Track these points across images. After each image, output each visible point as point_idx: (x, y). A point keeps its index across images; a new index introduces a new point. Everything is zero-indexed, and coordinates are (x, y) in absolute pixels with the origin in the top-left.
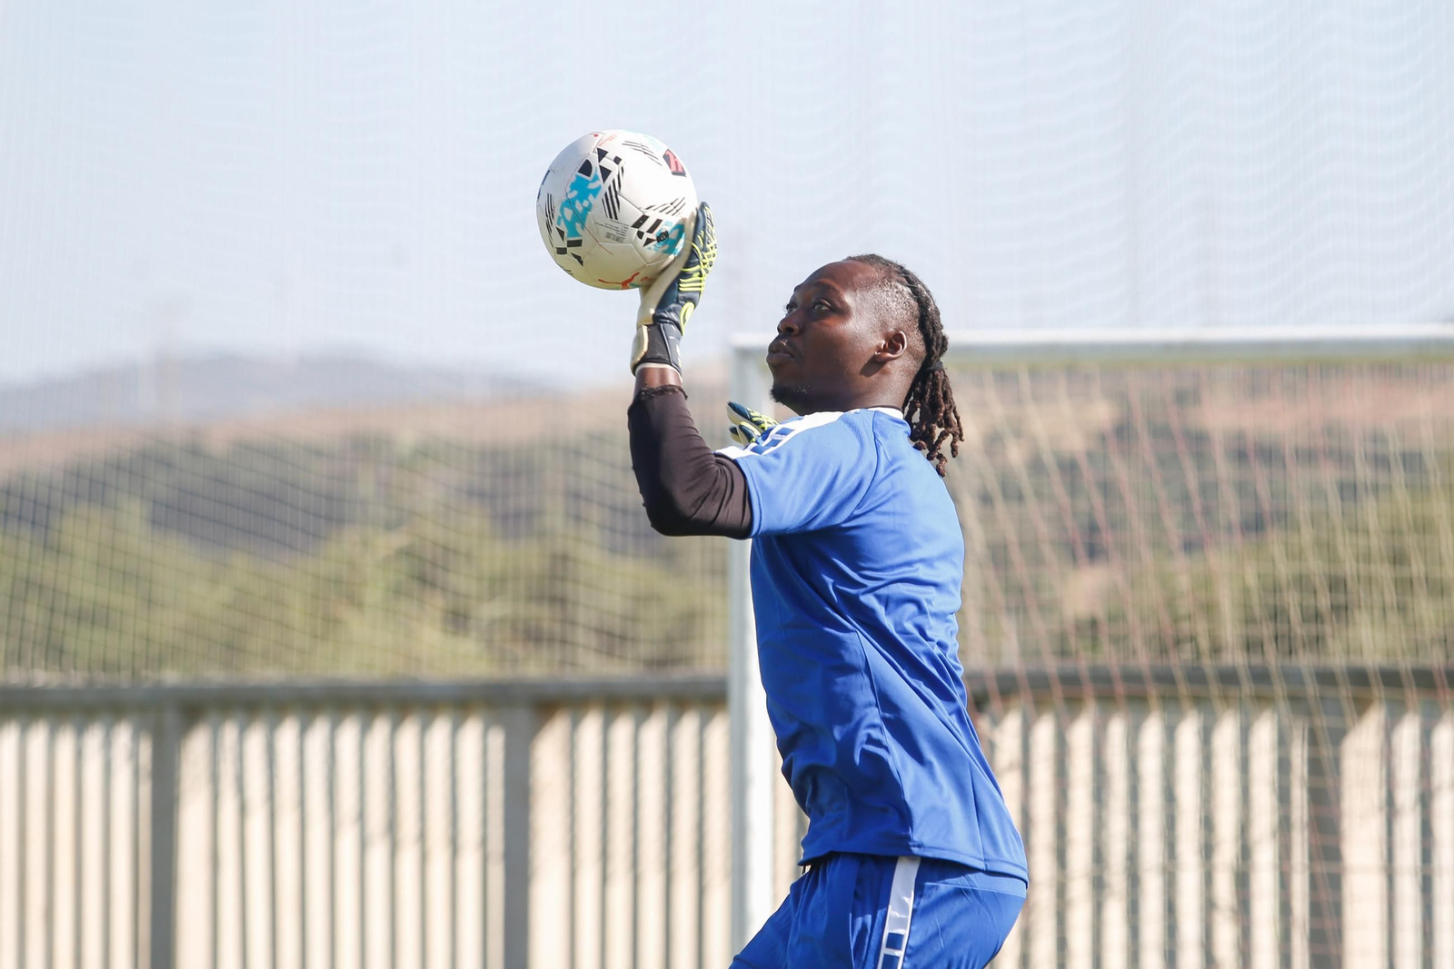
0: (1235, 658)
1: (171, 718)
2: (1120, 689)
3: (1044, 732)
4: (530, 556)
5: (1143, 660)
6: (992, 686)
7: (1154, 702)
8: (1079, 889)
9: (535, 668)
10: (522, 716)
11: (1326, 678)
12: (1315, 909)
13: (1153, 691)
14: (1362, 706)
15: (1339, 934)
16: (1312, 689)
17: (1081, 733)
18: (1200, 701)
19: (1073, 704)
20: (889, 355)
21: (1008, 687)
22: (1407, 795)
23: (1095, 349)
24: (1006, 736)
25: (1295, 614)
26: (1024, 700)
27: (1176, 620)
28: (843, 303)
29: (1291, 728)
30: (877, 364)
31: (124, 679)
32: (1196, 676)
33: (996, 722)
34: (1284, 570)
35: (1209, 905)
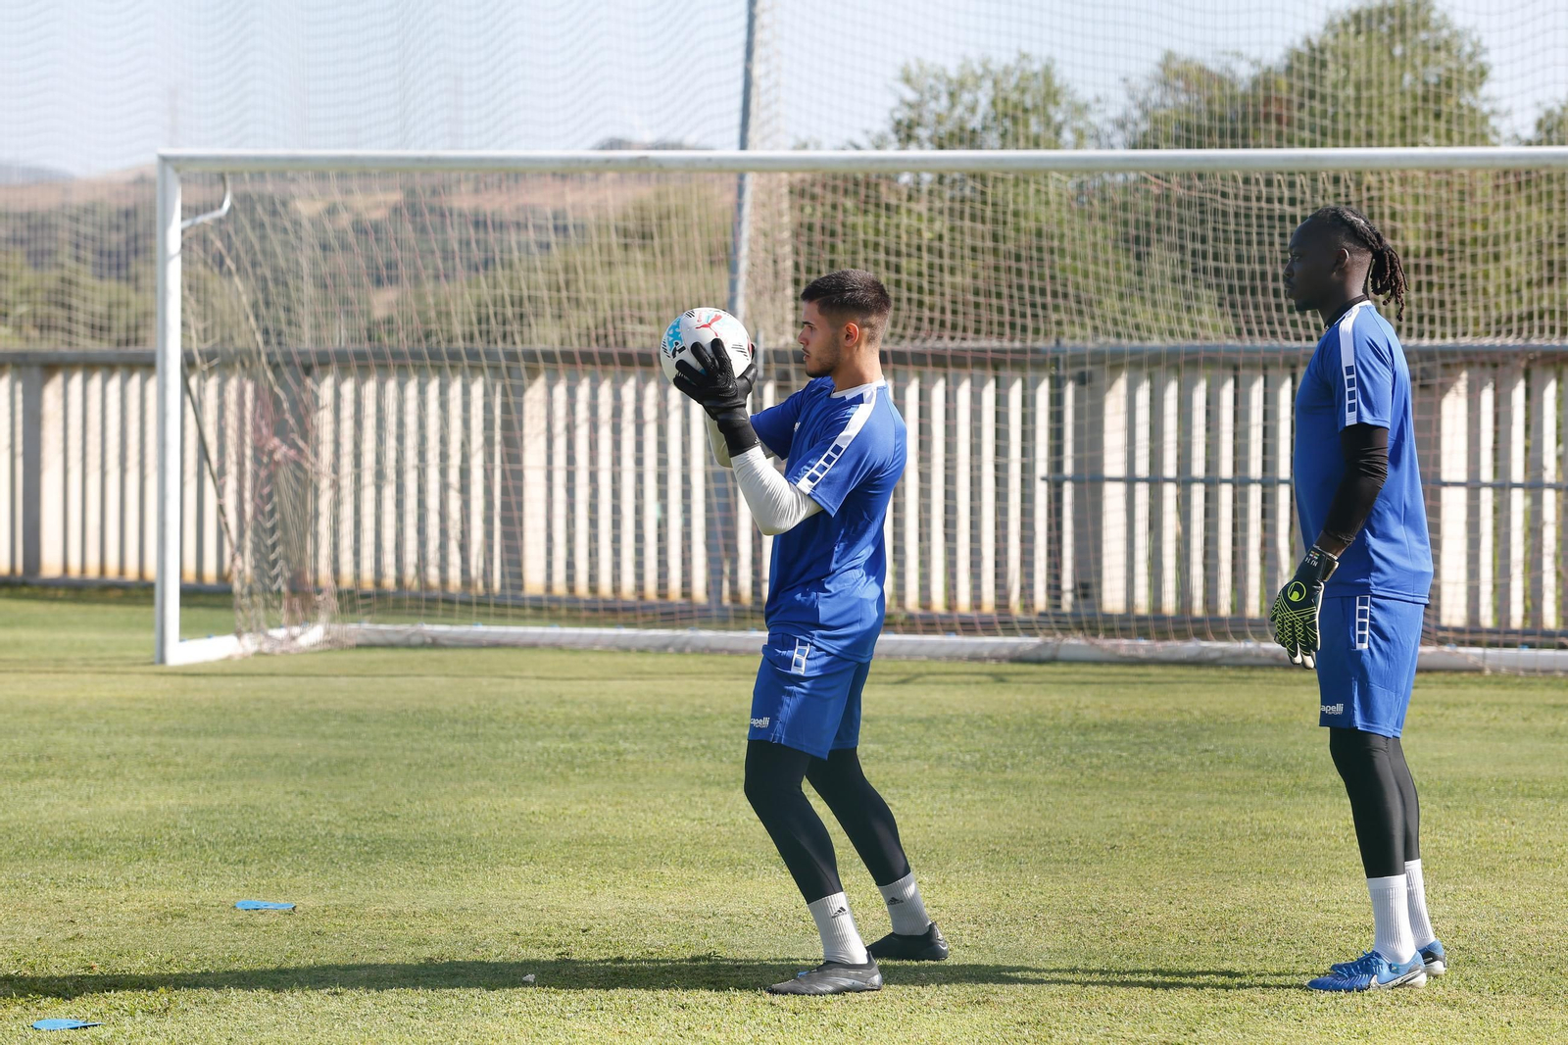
0: (460, 344)
2: (391, 362)
3: (348, 388)
4: (51, 279)
5: (405, 346)
6: (314, 359)
7: (412, 371)
9: (50, 345)
10: (35, 372)
11: (512, 356)
12: (505, 491)
13: (410, 362)
14: (533, 374)
15: (520, 506)
16: (503, 363)
17: (370, 387)
18: (439, 370)
19: (364, 370)
21: (323, 361)
22: (560, 426)
23: (376, 160)
24: (325, 389)
25: (494, 319)
26: (335, 368)
27: (426, 323)
29: (493, 386)
32: (435, 355)
33: (318, 383)
34: (488, 296)
35: (444, 487)
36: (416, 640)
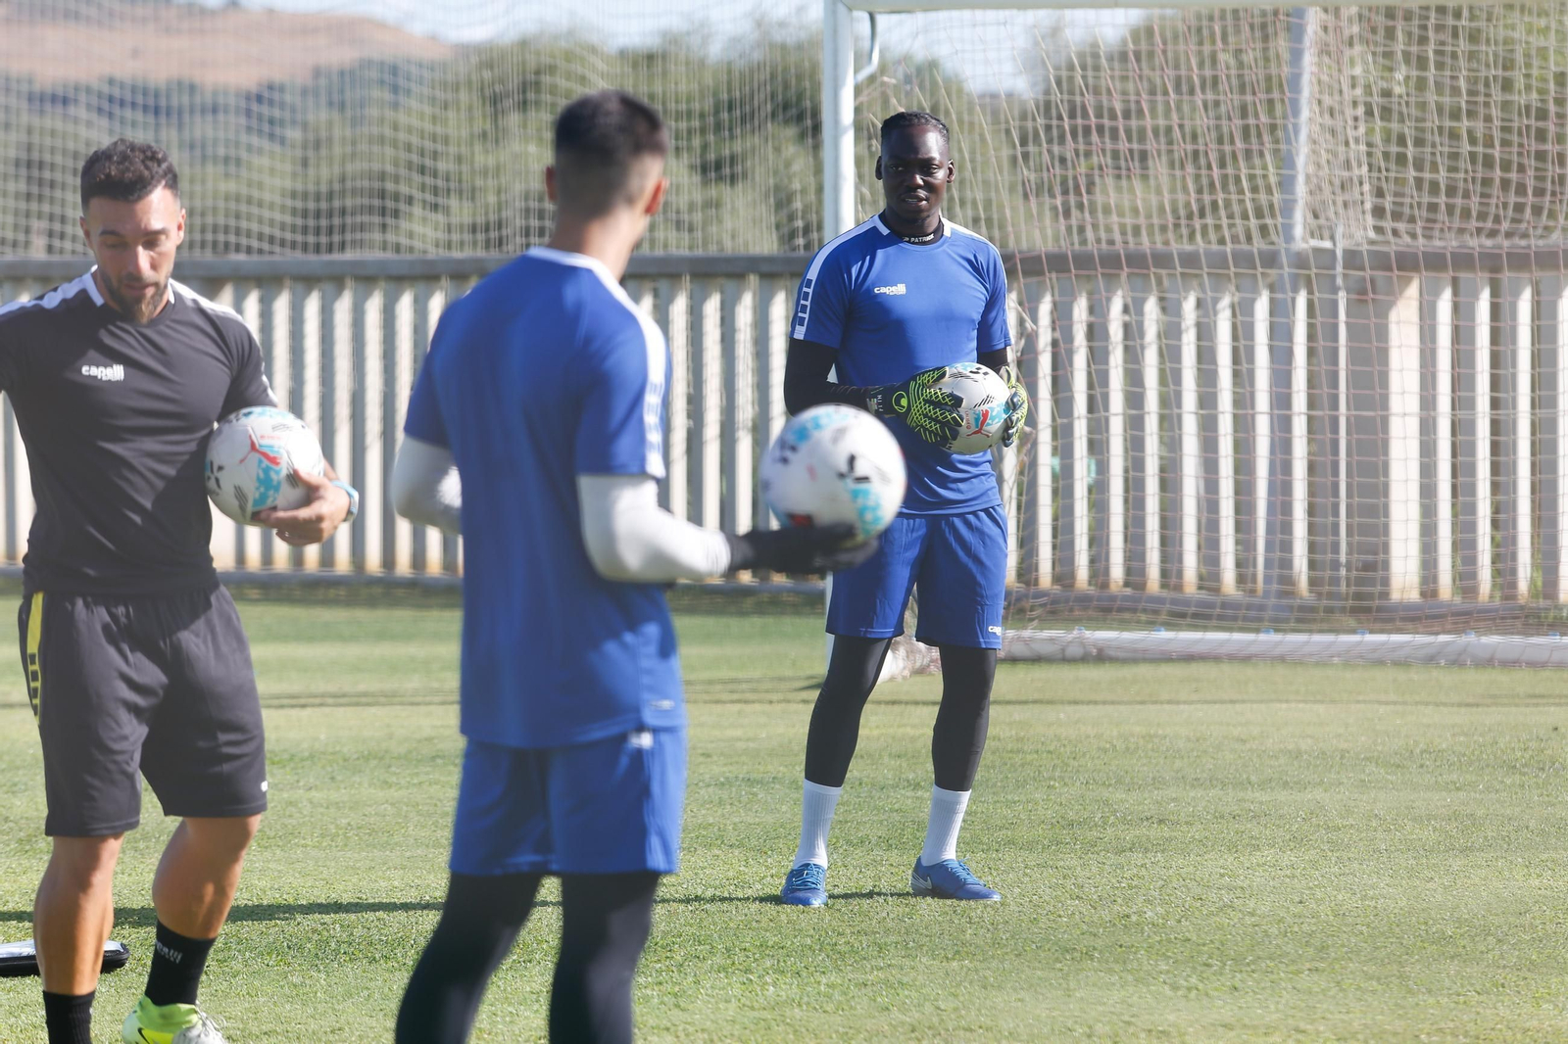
36: (1074, 651)
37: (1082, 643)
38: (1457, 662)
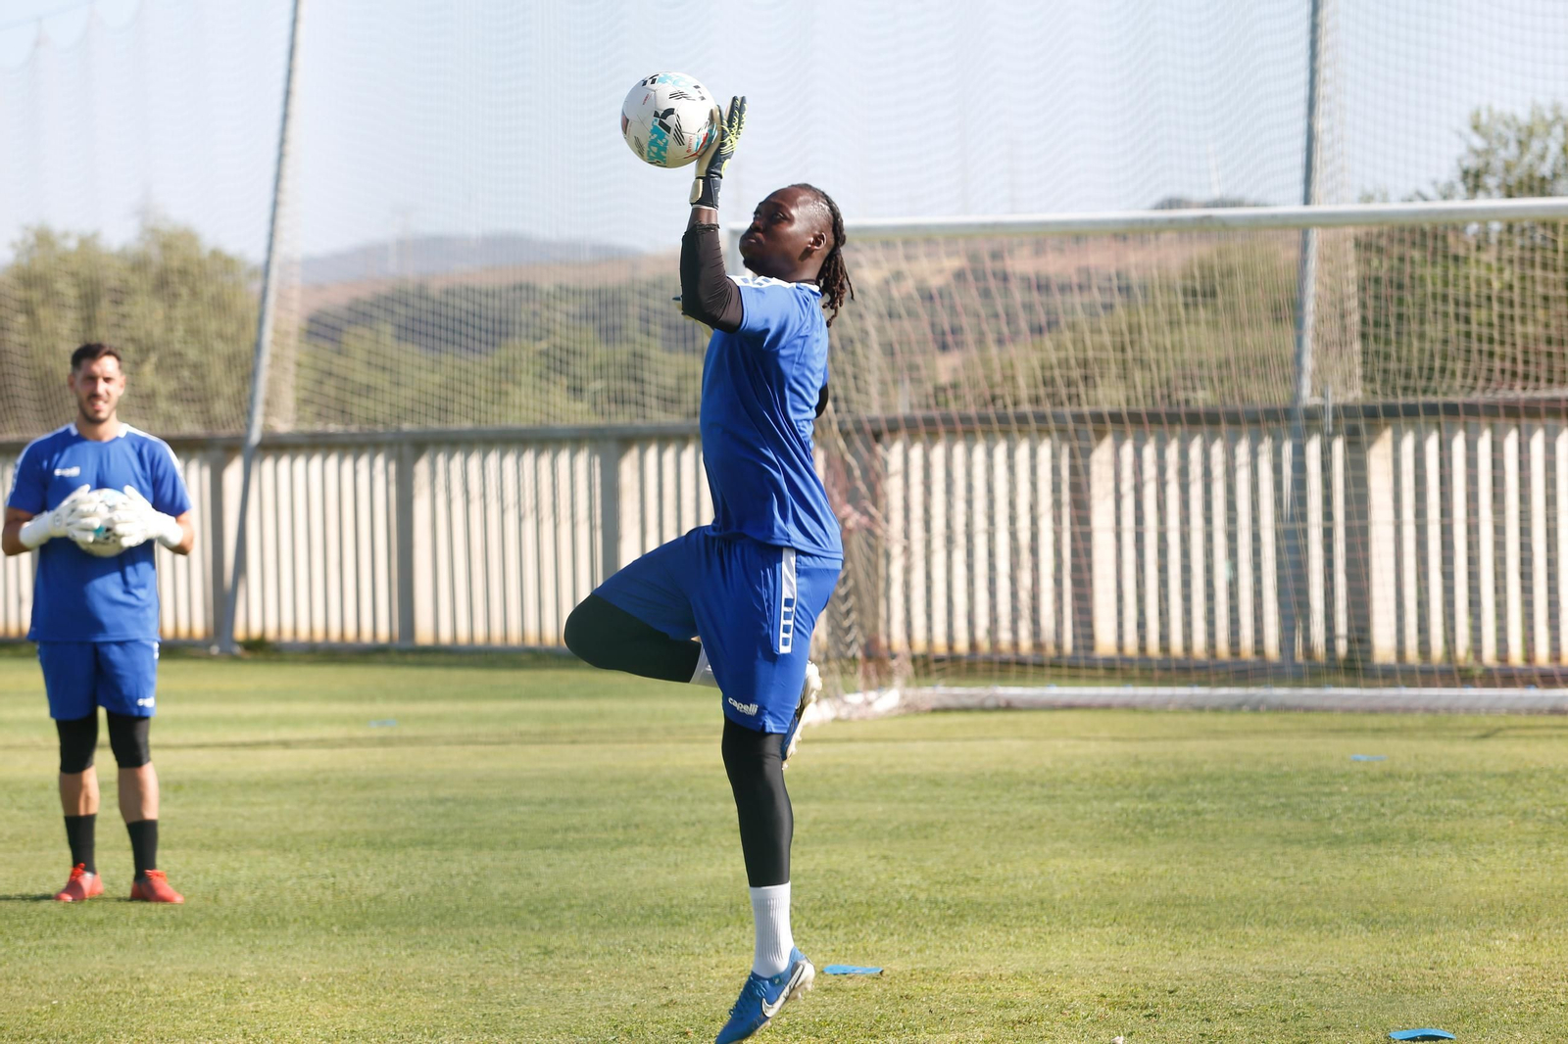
0: (1026, 408)
1: (407, 450)
2: (959, 427)
3: (916, 453)
4: (622, 352)
5: (972, 411)
6: (884, 426)
7: (979, 435)
8: (938, 543)
9: (622, 419)
10: (612, 446)
11: (1079, 418)
12: (1075, 553)
13: (978, 426)
14: (1100, 435)
15: (1090, 568)
16: (1071, 426)
17: (938, 452)
18: (1006, 434)
19: (932, 436)
20: (816, 247)
21: (892, 428)
22: (1127, 486)
23: (941, 227)
24: (895, 455)
25: (1059, 381)
26: (903, 434)
27: (992, 386)
28: (791, 215)
29: (1061, 448)
30: (808, 253)
31: (380, 428)
32: (1003, 419)
33: (887, 449)
34: (1053, 358)
35: (1015, 550)
36: (990, 703)
37: (997, 697)
38: (1256, 708)
